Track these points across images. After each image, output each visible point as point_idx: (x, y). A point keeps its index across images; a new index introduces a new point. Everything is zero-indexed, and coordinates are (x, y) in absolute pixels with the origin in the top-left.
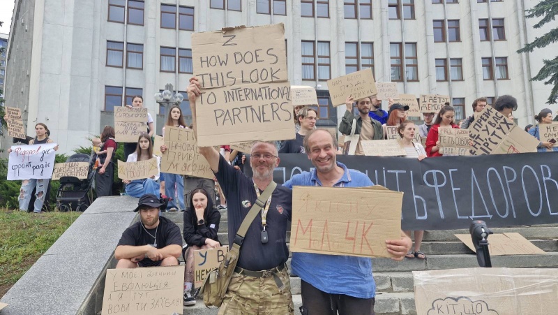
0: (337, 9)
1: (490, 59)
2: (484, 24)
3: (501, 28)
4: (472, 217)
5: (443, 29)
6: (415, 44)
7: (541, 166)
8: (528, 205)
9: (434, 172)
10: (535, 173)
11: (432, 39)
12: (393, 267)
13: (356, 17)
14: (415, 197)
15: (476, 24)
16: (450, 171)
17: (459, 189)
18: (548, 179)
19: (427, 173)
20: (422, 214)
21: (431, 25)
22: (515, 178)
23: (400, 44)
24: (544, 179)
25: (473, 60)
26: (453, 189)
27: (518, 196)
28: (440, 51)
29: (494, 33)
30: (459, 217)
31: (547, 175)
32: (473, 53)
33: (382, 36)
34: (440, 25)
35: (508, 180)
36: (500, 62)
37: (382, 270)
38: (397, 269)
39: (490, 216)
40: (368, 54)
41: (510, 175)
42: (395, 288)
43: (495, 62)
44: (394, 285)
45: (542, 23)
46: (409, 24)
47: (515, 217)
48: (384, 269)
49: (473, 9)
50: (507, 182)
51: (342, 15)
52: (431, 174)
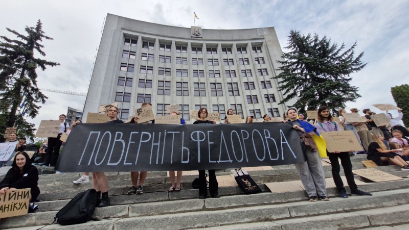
0: (208, 93)
1: (271, 109)
2: (266, 96)
3: (273, 98)
4: (219, 161)
5: (251, 98)
6: (241, 105)
7: (264, 130)
8: (256, 154)
9: (198, 132)
10: (260, 134)
11: (247, 102)
12: (146, 199)
13: (217, 96)
14: (183, 148)
15: (263, 97)
16: (208, 132)
17: (213, 143)
18: (268, 137)
19: (193, 132)
20: (185, 159)
21: (246, 98)
22: (248, 137)
23: (235, 105)
24: (266, 138)
25: (264, 110)
26: (209, 143)
27: (249, 148)
28: (251, 107)
29: (271, 99)
30: (210, 161)
31: (267, 135)
32: (264, 107)
33: (227, 102)
34: (250, 97)
35: (244, 138)
36: (275, 110)
37: (138, 202)
38: (148, 201)
39: (231, 161)
40: (222, 109)
41: (245, 135)
42: (130, 214)
43: (273, 110)
44: (130, 212)
45: (286, 93)
46: (238, 97)
47: (247, 161)
48: (139, 201)
49: (261, 91)
50: (243, 139)
51: (210, 95)
52: (196, 133)
